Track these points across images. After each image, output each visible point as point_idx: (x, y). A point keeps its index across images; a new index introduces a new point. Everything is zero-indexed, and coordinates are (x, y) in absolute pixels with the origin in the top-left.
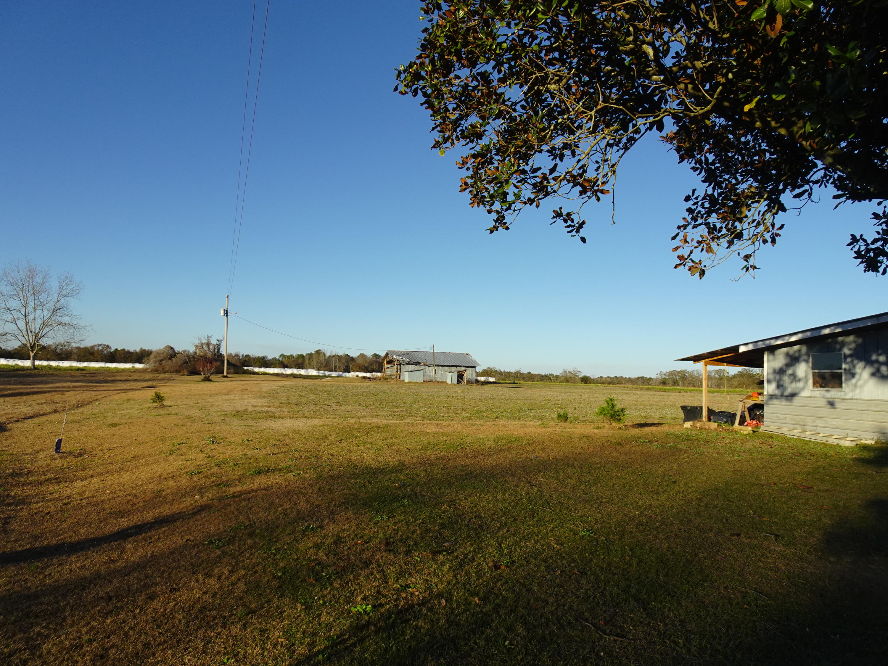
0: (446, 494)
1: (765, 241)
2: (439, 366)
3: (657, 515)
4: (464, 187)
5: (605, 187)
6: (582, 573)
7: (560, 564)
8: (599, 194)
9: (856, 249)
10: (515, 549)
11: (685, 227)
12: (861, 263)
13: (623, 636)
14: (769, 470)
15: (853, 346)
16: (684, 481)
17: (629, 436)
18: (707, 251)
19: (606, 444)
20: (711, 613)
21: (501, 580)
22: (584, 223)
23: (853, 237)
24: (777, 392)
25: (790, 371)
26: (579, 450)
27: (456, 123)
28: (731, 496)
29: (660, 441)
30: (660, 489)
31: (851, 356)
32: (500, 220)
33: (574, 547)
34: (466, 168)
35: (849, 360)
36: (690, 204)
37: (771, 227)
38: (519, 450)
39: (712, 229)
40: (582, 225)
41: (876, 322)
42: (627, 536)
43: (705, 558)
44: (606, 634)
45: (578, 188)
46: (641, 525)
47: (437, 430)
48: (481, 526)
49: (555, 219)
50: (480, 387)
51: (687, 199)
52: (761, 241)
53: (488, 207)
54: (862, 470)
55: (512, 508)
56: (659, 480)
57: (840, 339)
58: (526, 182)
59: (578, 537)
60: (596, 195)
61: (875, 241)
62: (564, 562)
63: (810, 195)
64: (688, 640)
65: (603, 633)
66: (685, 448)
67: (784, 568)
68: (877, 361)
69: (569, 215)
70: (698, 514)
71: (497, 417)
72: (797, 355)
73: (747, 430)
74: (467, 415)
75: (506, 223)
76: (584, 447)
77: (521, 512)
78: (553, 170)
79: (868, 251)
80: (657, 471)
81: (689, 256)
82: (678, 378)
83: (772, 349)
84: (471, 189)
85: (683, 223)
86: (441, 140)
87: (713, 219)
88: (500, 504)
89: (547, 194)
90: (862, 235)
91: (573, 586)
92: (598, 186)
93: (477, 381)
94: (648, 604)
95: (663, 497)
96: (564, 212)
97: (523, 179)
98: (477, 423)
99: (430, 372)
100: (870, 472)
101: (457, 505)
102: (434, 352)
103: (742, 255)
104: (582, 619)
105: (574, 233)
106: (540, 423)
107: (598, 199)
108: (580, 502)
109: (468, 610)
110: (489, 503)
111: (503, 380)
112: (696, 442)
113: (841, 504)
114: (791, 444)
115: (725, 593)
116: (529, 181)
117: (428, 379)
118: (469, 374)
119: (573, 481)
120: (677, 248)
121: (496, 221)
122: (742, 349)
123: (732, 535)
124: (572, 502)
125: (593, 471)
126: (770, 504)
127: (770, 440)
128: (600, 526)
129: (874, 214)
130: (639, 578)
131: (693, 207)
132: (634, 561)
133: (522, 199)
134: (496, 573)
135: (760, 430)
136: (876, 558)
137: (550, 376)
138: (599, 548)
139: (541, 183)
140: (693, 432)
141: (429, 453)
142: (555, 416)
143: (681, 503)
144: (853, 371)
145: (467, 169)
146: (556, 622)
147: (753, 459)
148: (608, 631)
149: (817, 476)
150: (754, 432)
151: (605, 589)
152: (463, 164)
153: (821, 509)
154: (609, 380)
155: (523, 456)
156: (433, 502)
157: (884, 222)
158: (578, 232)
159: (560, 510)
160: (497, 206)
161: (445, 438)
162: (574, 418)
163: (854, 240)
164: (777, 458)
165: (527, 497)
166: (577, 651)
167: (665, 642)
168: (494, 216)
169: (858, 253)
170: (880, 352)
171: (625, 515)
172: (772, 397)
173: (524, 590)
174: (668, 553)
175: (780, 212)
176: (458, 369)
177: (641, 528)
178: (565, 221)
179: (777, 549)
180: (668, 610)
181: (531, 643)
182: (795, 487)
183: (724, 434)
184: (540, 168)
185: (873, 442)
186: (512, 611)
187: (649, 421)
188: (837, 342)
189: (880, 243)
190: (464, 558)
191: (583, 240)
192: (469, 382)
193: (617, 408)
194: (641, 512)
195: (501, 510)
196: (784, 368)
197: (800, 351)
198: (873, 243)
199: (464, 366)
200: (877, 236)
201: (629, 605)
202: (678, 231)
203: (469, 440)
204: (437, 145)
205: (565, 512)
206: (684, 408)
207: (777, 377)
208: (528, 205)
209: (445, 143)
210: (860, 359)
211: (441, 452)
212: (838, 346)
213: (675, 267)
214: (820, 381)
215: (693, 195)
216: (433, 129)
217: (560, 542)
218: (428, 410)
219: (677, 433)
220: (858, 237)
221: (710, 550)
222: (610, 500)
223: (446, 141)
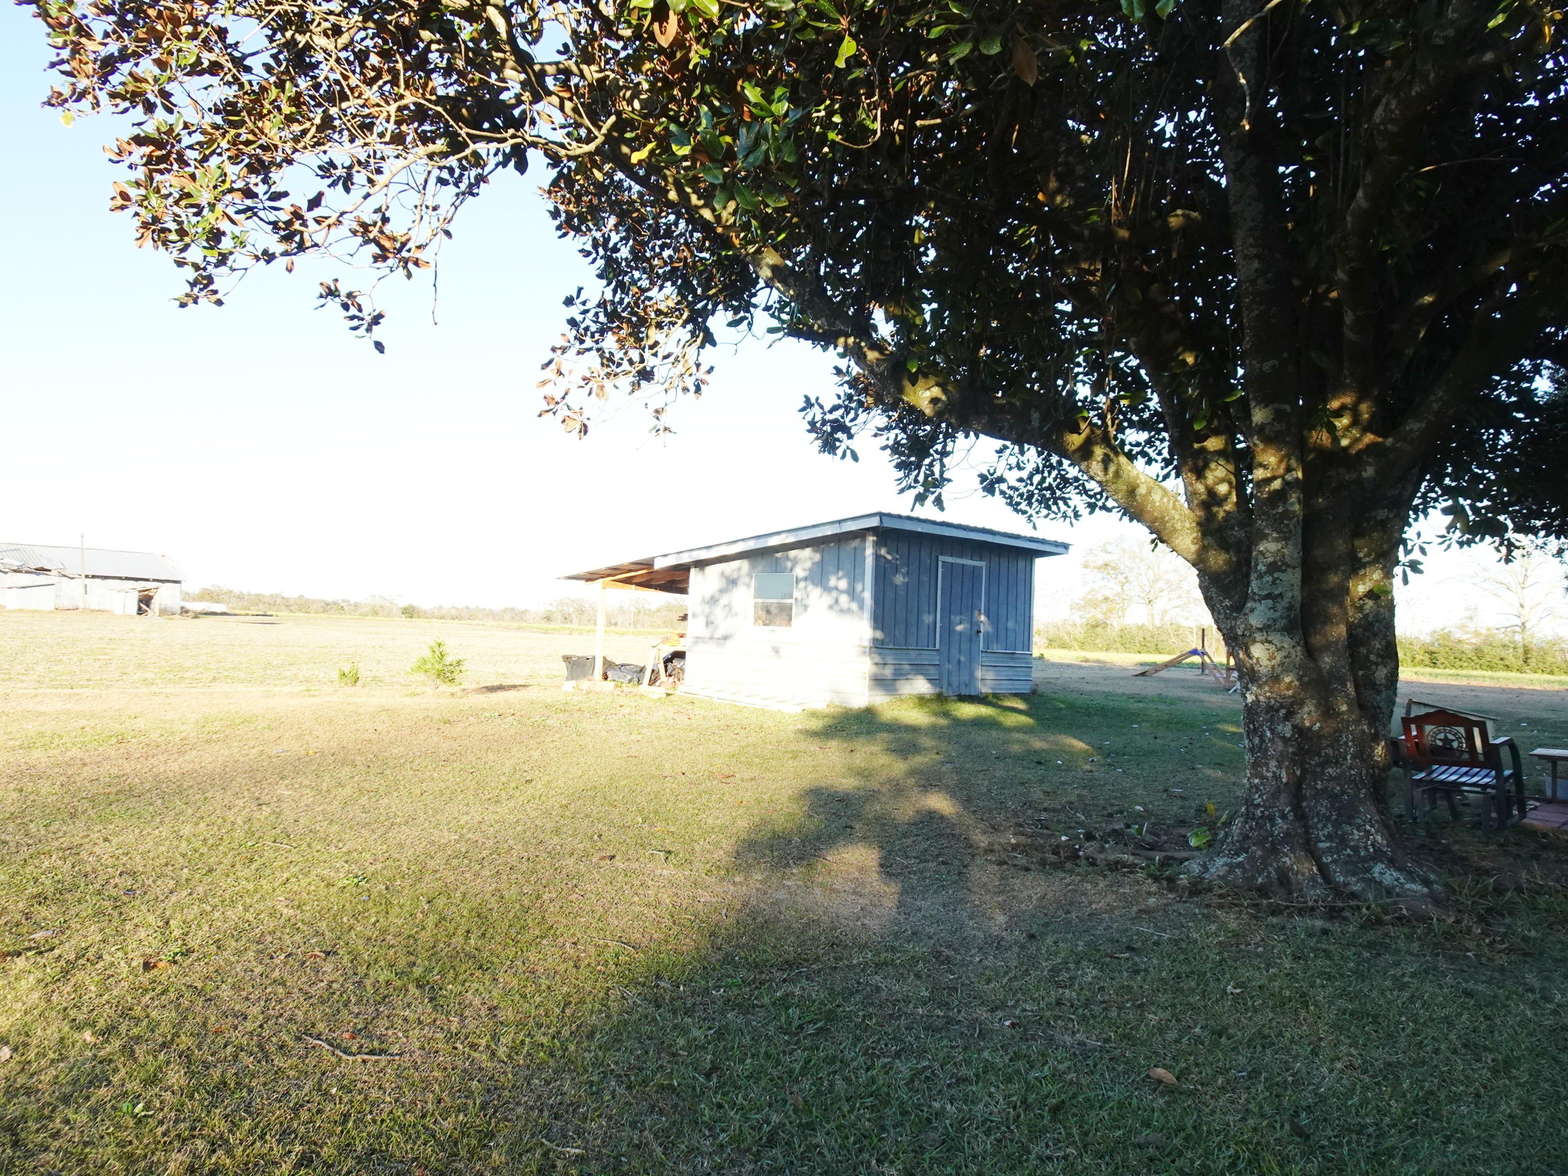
0: (60, 834)
1: (685, 390)
2: (93, 577)
3: (488, 838)
4: (120, 202)
5: (422, 255)
6: (328, 954)
7: (289, 942)
8: (411, 266)
9: (809, 418)
10: (199, 925)
11: (564, 350)
12: (817, 439)
13: (382, 1052)
14: (680, 754)
15: (808, 564)
16: (545, 778)
17: (467, 707)
18: (598, 395)
19: (422, 723)
20: (544, 987)
21: (154, 990)
22: (380, 316)
23: (807, 399)
24: (706, 633)
25: (724, 600)
26: (371, 735)
27: (108, 65)
28: (615, 797)
29: (518, 714)
30: (503, 794)
31: (806, 579)
32: (204, 282)
33: (322, 909)
34: (127, 163)
35: (802, 584)
36: (574, 312)
37: (694, 368)
38: (248, 739)
39: (608, 360)
40: (377, 319)
41: (838, 531)
42: (427, 878)
43: (552, 900)
44: (351, 1054)
45: (373, 249)
46: (457, 857)
47: (68, 706)
48: (130, 891)
49: (323, 301)
50: (189, 622)
51: (569, 302)
52: (679, 389)
53: (175, 253)
54: (803, 746)
55: (210, 848)
56: (504, 779)
57: (792, 553)
58: (255, 214)
59: (333, 890)
60: (405, 267)
61: (835, 408)
62: (297, 938)
63: (750, 325)
64: (495, 1037)
65: (345, 1053)
66: (557, 724)
67: (668, 901)
68: (836, 588)
69: (350, 295)
70: (557, 832)
71: (214, 679)
72: (735, 576)
73: (658, 692)
74: (147, 675)
75: (215, 292)
76: (379, 729)
77: (225, 854)
78: (315, 203)
79: (824, 422)
80: (503, 764)
81: (563, 398)
82: (571, 610)
83: (701, 564)
84: (139, 209)
85: (561, 343)
86: (66, 92)
87: (610, 342)
88: (184, 844)
89: (301, 247)
90: (817, 399)
91: (304, 979)
92: (409, 251)
93: (184, 611)
94: (441, 989)
95: (503, 809)
96: (343, 292)
97: (249, 209)
98: (165, 691)
99: (72, 591)
100: (812, 749)
101: (84, 855)
102: (83, 549)
103: (652, 408)
104: (311, 1035)
105: (362, 331)
106: (304, 688)
107: (409, 276)
108: (351, 828)
109: (63, 1058)
110: (158, 844)
111: (245, 609)
112: (576, 715)
113: (766, 797)
114: (717, 713)
115: (572, 952)
116: (261, 214)
117: (67, 603)
118: (164, 597)
119: (347, 791)
120: (544, 383)
121: (193, 285)
122: (659, 565)
123: (603, 858)
124: (335, 828)
125: (388, 772)
126: (670, 805)
127: (690, 707)
128: (379, 866)
129: (836, 368)
130: (434, 946)
131: (579, 318)
132: (432, 919)
133: (249, 247)
134: (145, 978)
135: (677, 693)
136: (794, 871)
137: (344, 605)
138: (370, 904)
139: (289, 223)
140: (576, 698)
141: (36, 754)
142: (335, 675)
143: (535, 814)
144: (806, 602)
145: (130, 167)
146: (256, 1049)
147: (660, 738)
148: (354, 1049)
149: (743, 759)
150: (668, 695)
151: (366, 975)
152: (120, 154)
153: (739, 807)
154: (454, 612)
155: (254, 751)
156: (25, 853)
157: (846, 382)
158: (369, 330)
159: (309, 845)
160: (195, 254)
161: (82, 722)
162: (374, 679)
163: (809, 404)
164: (694, 735)
165: (246, 827)
166: (287, 1093)
167: (455, 1048)
168: (190, 274)
169: (812, 423)
170: (840, 573)
171: (432, 843)
172: (698, 640)
173: (200, 1002)
174: (493, 900)
175: (707, 345)
176: (142, 585)
177: (455, 862)
178: (346, 307)
179: (665, 872)
180: (473, 994)
181: (192, 1097)
182: (711, 776)
183: (623, 700)
184: (285, 194)
185: (825, 706)
186: (164, 1045)
187: (505, 682)
188: (787, 558)
189: (841, 411)
190: (77, 958)
191: (379, 347)
192: (164, 612)
193: (448, 660)
194: (462, 836)
195: (183, 856)
196: (717, 594)
197: (739, 569)
198: (831, 412)
199: (154, 580)
200: (838, 402)
201: (405, 996)
202: (551, 355)
203: (140, 724)
204: (56, 100)
205: (318, 847)
206: (567, 659)
207: (707, 609)
208: (262, 262)
209: (78, 100)
210: (815, 584)
211: (67, 750)
212: (789, 564)
213: (540, 415)
214: (763, 615)
215: (578, 297)
216: (53, 65)
217: (297, 903)
218: (55, 668)
219: (549, 700)
220: (813, 401)
221: (563, 886)
222: (411, 820)
223: (80, 96)
